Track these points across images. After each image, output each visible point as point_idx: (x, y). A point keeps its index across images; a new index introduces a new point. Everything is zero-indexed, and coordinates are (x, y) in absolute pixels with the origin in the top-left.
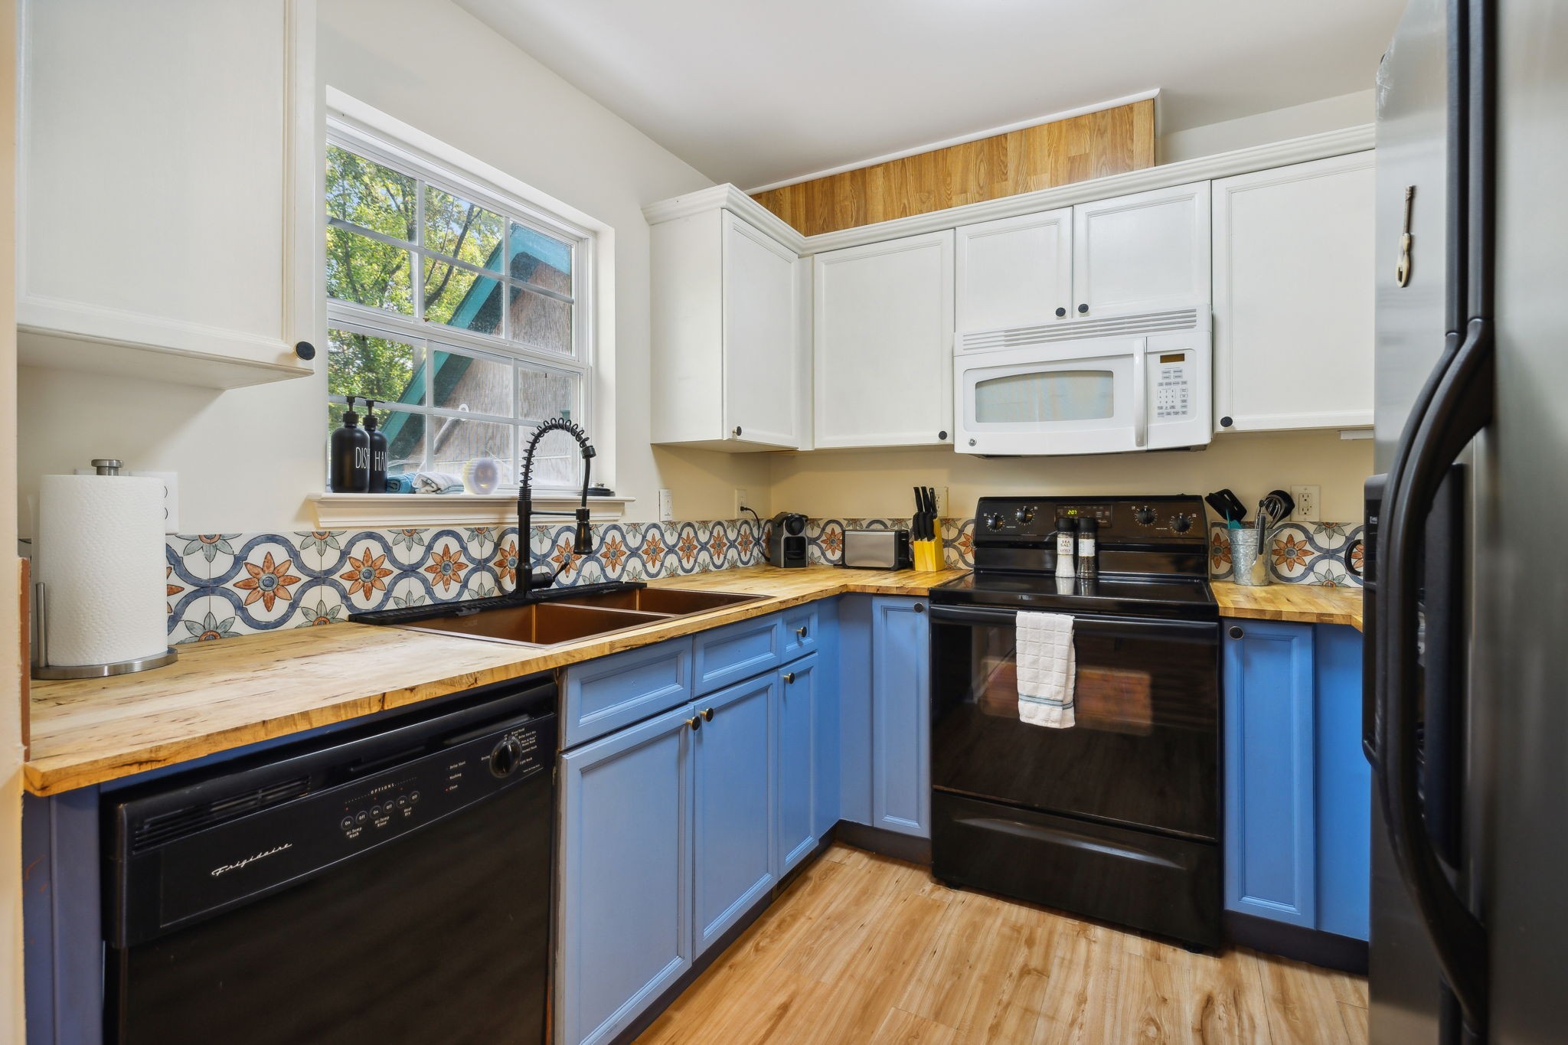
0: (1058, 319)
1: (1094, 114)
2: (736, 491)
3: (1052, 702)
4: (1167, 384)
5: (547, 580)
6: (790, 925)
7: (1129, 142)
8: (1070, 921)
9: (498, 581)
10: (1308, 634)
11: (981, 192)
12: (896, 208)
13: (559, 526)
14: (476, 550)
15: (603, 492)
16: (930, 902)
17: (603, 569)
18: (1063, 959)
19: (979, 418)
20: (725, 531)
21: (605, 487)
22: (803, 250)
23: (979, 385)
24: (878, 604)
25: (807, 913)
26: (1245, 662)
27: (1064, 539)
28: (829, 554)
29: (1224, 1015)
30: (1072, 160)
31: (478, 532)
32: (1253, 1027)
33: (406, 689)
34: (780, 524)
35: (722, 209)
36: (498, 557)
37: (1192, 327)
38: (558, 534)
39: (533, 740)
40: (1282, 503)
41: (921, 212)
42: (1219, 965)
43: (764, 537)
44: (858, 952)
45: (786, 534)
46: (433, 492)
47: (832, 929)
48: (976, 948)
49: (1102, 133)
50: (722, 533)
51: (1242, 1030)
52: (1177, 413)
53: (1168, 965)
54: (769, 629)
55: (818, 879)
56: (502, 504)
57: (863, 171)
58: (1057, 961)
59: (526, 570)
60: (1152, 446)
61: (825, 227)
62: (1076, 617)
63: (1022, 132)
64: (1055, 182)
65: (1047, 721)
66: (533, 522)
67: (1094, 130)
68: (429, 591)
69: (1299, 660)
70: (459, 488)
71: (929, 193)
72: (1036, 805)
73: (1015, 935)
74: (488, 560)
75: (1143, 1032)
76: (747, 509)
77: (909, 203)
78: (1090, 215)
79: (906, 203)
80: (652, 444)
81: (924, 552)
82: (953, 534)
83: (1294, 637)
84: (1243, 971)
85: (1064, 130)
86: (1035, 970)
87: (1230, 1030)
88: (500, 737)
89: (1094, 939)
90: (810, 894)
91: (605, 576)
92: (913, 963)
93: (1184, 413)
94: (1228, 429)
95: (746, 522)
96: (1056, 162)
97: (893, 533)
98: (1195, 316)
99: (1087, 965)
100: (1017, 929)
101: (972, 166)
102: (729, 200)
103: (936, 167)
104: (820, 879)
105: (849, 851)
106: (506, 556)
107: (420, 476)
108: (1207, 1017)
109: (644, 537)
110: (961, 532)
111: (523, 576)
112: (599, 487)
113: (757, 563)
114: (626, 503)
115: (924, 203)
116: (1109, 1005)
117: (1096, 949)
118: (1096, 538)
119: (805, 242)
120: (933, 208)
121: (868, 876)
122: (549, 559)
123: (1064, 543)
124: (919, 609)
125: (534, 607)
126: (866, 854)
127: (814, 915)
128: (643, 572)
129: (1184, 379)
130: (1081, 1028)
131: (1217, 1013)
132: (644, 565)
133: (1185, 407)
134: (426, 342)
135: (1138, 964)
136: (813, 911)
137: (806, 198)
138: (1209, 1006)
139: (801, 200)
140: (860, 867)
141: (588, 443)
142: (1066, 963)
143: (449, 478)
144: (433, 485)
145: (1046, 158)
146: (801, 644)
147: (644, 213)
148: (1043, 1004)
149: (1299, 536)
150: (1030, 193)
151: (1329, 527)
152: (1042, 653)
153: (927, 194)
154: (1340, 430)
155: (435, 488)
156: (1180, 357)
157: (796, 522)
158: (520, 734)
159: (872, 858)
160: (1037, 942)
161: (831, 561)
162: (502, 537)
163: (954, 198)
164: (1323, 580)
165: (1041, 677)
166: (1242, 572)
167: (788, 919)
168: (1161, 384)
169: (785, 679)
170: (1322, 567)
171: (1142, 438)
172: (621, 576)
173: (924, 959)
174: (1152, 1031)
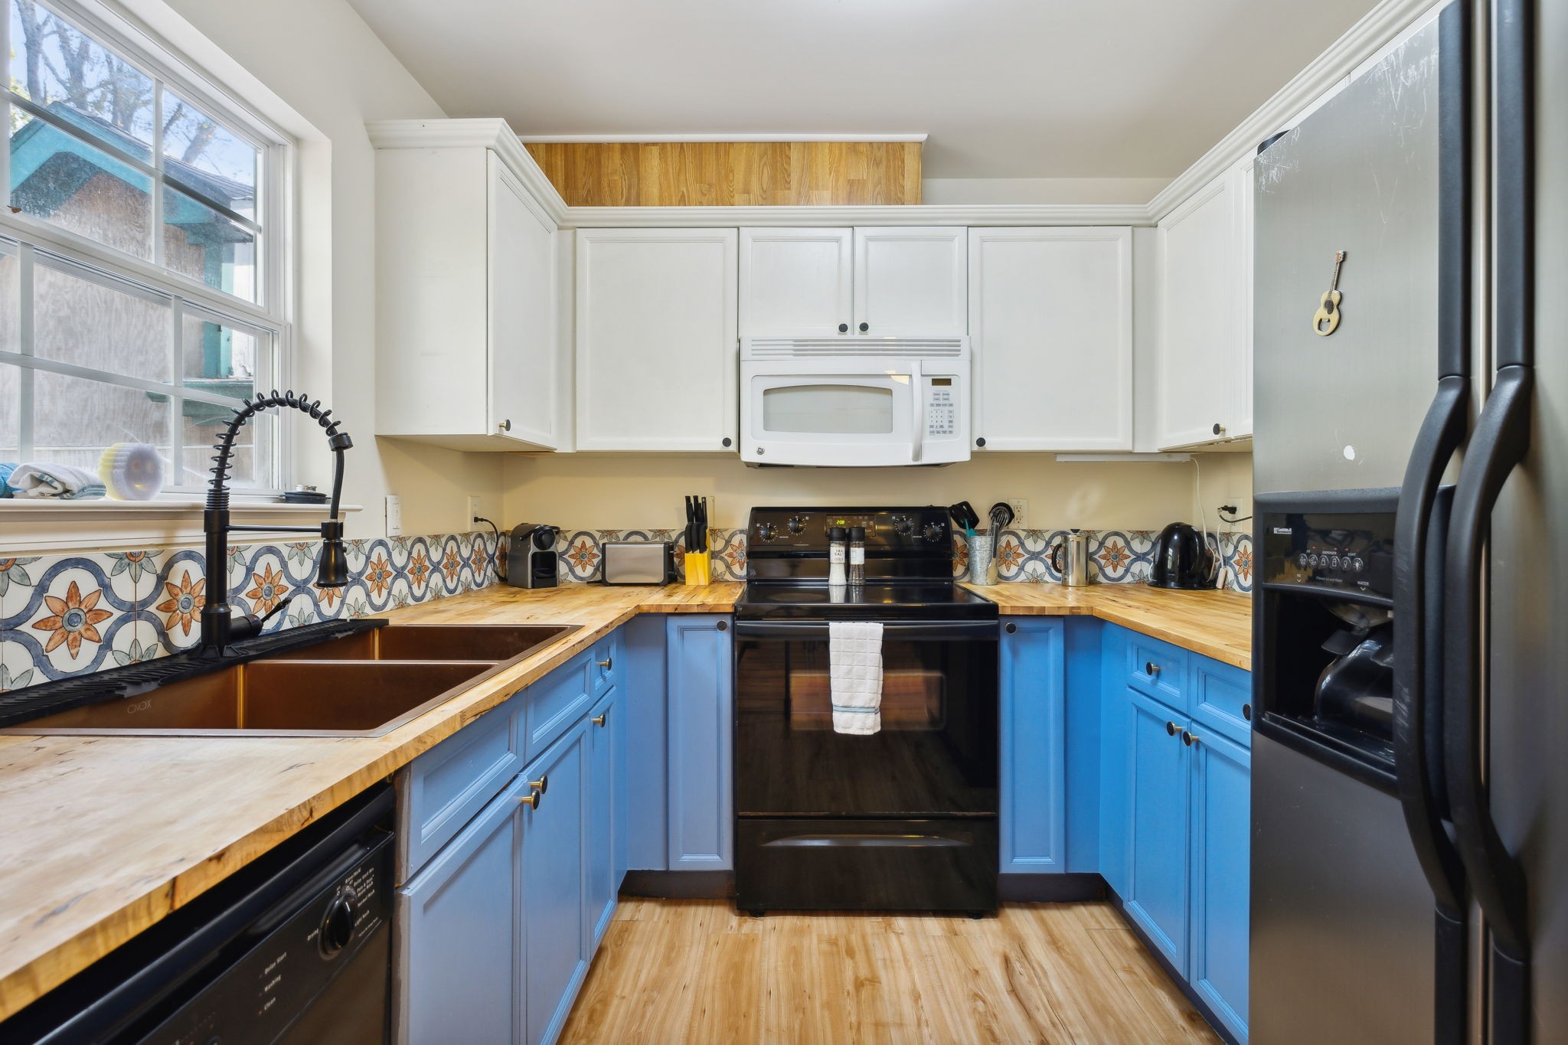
0: (839, 334)
1: (871, 143)
2: (469, 497)
3: (866, 710)
4: (937, 405)
5: (252, 628)
6: (603, 1013)
7: (901, 177)
8: (874, 919)
9: (163, 634)
10: (1060, 625)
11: (764, 196)
12: (673, 194)
13: (256, 546)
14: (125, 588)
15: (318, 498)
16: (743, 938)
17: (316, 605)
18: (884, 960)
19: (767, 426)
20: (427, 551)
21: (318, 491)
22: (563, 220)
23: (767, 392)
24: (674, 624)
25: (618, 992)
26: (1015, 653)
27: (838, 549)
28: (578, 570)
29: (1022, 970)
30: (851, 183)
31: (130, 560)
32: (1045, 973)
33: (210, 859)
34: (526, 537)
35: (487, 149)
36: (164, 597)
37: (957, 355)
38: (255, 559)
39: (370, 883)
40: (1003, 513)
41: (701, 204)
42: (1000, 924)
43: (497, 554)
44: (692, 1018)
45: (533, 549)
46: (54, 495)
47: (653, 1003)
48: (806, 976)
49: (877, 163)
50: (423, 553)
51: (1039, 979)
52: (945, 432)
53: (965, 937)
54: (584, 667)
55: (613, 946)
56: (175, 515)
57: (636, 146)
58: (880, 964)
59: (221, 614)
60: (925, 460)
61: (589, 199)
62: (885, 624)
63: (806, 145)
64: (835, 201)
65: (863, 729)
66: (231, 542)
67: (871, 159)
68: (41, 660)
69: (1054, 645)
70: (98, 489)
71: (710, 185)
72: (844, 813)
73: (835, 949)
74: (145, 603)
75: (975, 1010)
76: (482, 520)
77: (688, 192)
78: (869, 239)
79: (685, 192)
80: (377, 437)
81: (696, 566)
82: (719, 545)
83: (1050, 628)
84: (1017, 924)
85: (844, 152)
86: (866, 979)
87: (1031, 983)
88: (331, 894)
89: (900, 932)
90: (612, 968)
91: (320, 614)
92: (753, 1011)
93: (951, 432)
94: (982, 449)
95: (480, 536)
96: (837, 181)
97: (662, 546)
98: (959, 346)
99: (906, 961)
100: (833, 942)
101: (755, 167)
102: (499, 140)
103: (717, 160)
104: (617, 946)
105: (637, 904)
106: (177, 595)
107: (26, 469)
108: (1012, 977)
109: (368, 558)
110: (728, 542)
111: (215, 623)
112: (309, 491)
113: (491, 584)
114: (347, 514)
115: (705, 195)
116: (939, 993)
117: (905, 939)
118: (865, 546)
119: (566, 212)
120: (714, 202)
121: (668, 926)
122: (243, 595)
123: (836, 551)
124: (721, 626)
125: (241, 669)
126: (656, 902)
127: (626, 992)
128: (368, 605)
129: (951, 402)
130: (927, 1026)
131: (1017, 969)
132: (368, 595)
133: (951, 427)
134: (19, 248)
135: (943, 944)
136: (624, 987)
137: (566, 161)
138: (1009, 965)
139: (559, 163)
140: (655, 919)
141: (339, 430)
142: (888, 962)
143: (82, 474)
144: (56, 484)
145: (827, 176)
146: (604, 678)
147: (368, 131)
148: (888, 1016)
149: (1014, 542)
150: (811, 207)
151: (1034, 533)
152: (855, 663)
153: (708, 187)
154: (1057, 453)
155: (60, 489)
156: (947, 382)
157: (546, 535)
158: (355, 879)
159: (663, 905)
160: (856, 949)
161: (581, 579)
162: (169, 565)
163: (736, 196)
164: (1031, 577)
165: (855, 686)
166: (979, 573)
167: (599, 1007)
168: (932, 405)
169: (595, 723)
170: (1030, 566)
171: (918, 454)
172: (339, 612)
173: (763, 1005)
174: (980, 1005)
